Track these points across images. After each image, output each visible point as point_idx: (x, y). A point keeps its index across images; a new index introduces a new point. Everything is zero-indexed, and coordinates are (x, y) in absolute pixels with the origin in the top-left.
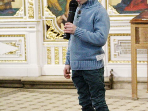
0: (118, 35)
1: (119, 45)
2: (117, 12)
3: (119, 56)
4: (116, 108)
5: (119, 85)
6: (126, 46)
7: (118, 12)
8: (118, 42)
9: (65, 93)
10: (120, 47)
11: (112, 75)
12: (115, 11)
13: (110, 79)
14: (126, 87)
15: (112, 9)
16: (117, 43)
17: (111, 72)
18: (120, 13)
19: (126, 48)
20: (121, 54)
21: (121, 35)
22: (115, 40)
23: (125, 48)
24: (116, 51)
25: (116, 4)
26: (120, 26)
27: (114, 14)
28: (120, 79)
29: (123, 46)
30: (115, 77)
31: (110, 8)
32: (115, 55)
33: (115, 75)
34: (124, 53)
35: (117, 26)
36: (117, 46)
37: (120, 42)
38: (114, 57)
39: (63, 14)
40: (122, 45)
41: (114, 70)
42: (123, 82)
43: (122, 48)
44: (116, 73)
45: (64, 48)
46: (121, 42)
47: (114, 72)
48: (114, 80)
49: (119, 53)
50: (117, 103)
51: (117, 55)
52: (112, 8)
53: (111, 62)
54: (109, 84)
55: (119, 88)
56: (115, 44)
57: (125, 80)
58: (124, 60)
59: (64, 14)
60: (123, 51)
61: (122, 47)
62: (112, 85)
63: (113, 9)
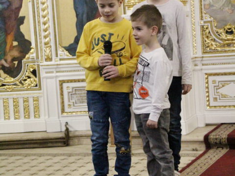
0: (71, 81)
1: (74, 93)
2: (69, 55)
3: (74, 106)
4: (82, 166)
5: (76, 140)
6: (81, 94)
7: (71, 55)
8: (73, 90)
9: (13, 154)
10: (75, 96)
11: (67, 129)
12: (66, 53)
13: (65, 134)
14: (84, 143)
15: (63, 51)
16: (71, 90)
17: (66, 126)
18: (73, 56)
19: (82, 97)
20: (76, 103)
21: (75, 81)
22: (68, 87)
23: (80, 97)
24: (71, 101)
25: (67, 45)
26: (74, 71)
27: (66, 57)
28: (77, 134)
29: (79, 94)
30: (71, 131)
31: (60, 49)
32: (69, 105)
33: (70, 129)
34: (80, 102)
35: (70, 71)
36: (71, 94)
37: (74, 89)
38: (69, 108)
39: (2, 59)
40: (77, 92)
41: (69, 123)
42: (81, 136)
43: (77, 97)
44: (71, 127)
45: (5, 101)
46: (76, 89)
47: (69, 126)
48: (71, 135)
49: (73, 102)
50: (81, 160)
51: (72, 105)
52: (63, 49)
53: (65, 114)
54: (65, 140)
55: (76, 144)
56: (69, 93)
57: (83, 134)
58: (81, 110)
59: (4, 58)
60: (78, 100)
61: (77, 95)
62: (68, 141)
63: (65, 50)
